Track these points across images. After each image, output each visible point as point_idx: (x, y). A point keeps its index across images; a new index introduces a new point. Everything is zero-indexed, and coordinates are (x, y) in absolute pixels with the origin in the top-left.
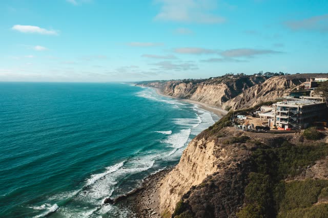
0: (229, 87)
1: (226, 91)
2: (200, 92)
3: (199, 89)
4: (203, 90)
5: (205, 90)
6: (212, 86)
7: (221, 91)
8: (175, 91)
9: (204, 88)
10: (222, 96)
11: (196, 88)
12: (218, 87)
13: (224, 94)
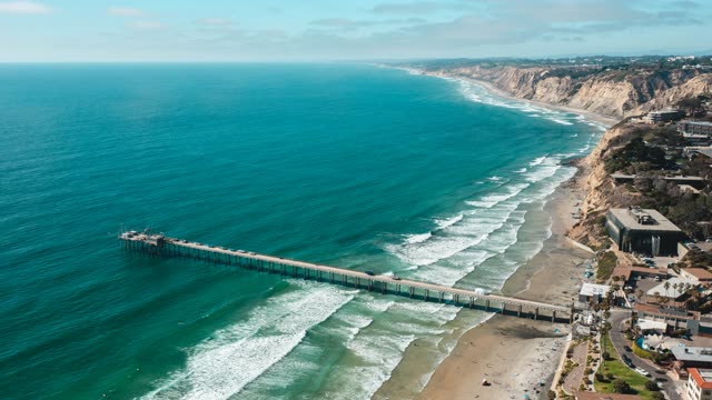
0: (635, 87)
1: (630, 95)
2: (587, 94)
3: (584, 89)
4: (592, 91)
5: (596, 91)
6: (608, 85)
7: (621, 93)
8: (538, 92)
9: (594, 87)
10: (624, 101)
11: (580, 86)
12: (619, 87)
13: (628, 98)
